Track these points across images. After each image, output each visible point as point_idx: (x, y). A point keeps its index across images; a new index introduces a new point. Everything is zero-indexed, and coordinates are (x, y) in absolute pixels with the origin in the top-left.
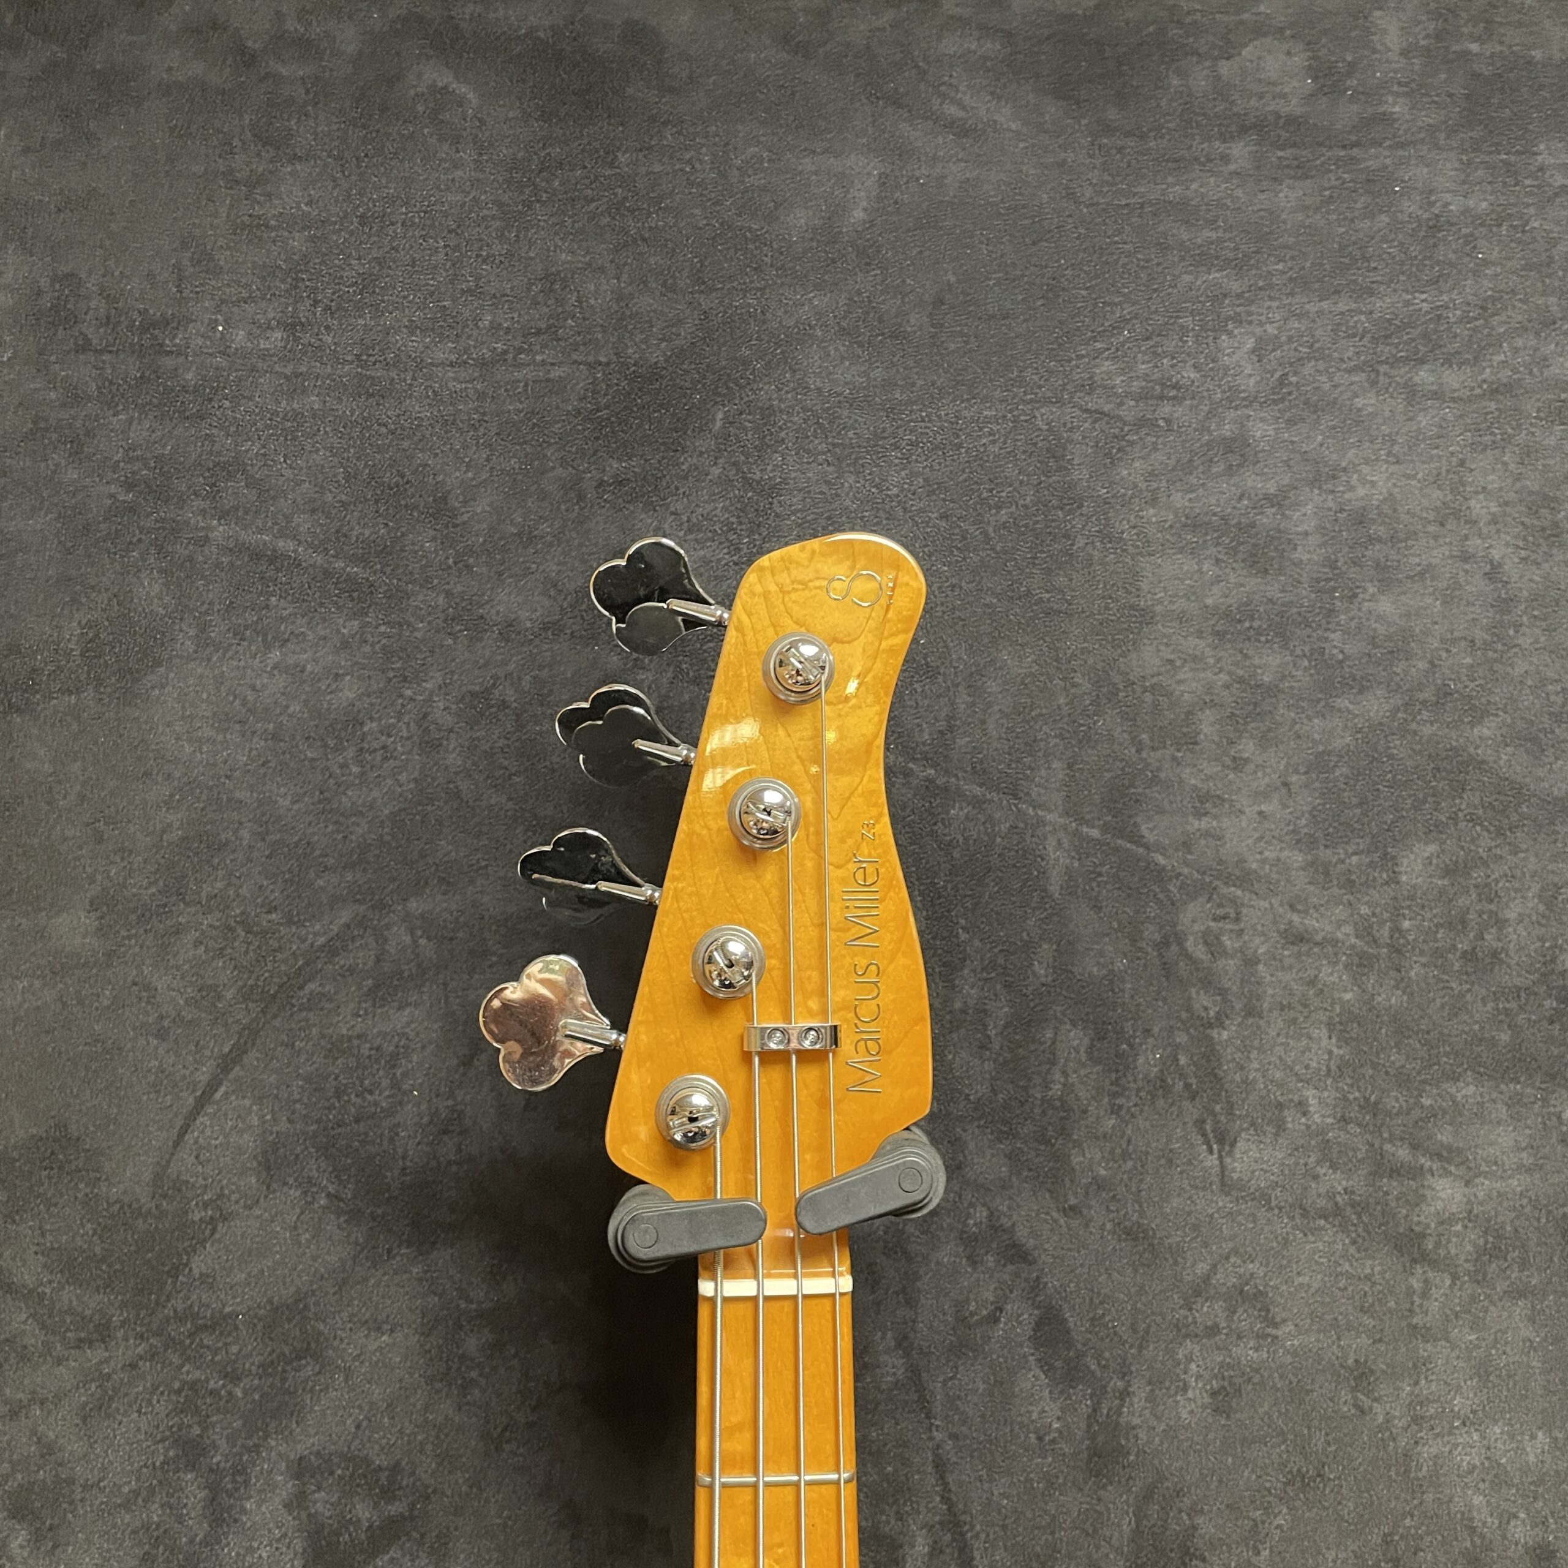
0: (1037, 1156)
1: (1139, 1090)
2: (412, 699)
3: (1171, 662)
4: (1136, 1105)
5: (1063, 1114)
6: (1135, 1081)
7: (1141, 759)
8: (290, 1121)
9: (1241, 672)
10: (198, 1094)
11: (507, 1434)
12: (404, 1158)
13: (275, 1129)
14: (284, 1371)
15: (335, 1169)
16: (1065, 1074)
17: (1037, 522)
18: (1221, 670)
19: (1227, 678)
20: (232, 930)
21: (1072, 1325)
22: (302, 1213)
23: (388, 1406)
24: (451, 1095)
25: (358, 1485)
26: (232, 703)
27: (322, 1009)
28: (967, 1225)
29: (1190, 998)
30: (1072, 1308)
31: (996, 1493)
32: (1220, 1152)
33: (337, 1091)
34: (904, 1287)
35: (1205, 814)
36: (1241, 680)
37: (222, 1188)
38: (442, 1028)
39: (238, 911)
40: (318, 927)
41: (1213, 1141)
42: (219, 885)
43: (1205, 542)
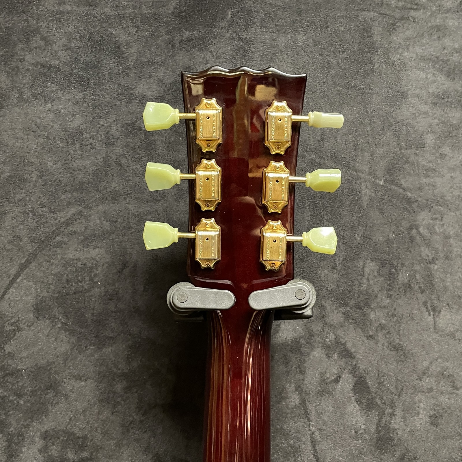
0: (356, 314)
1: (399, 288)
2: (103, 125)
3: (414, 114)
4: (398, 295)
5: (367, 297)
6: (398, 285)
7: (401, 153)
8: (48, 292)
9: (443, 119)
10: (11, 279)
11: (132, 425)
12: (93, 309)
13: (41, 295)
14: (41, 395)
15: (65, 313)
16: (368, 280)
17: (359, 58)
18: (435, 118)
19: (438, 121)
20: (28, 214)
21: (370, 386)
22: (51, 330)
23: (83, 411)
24: (114, 285)
25: (69, 444)
26: (31, 123)
27: (62, 247)
28: (326, 341)
29: (421, 251)
30: (370, 378)
31: (337, 455)
32: (434, 315)
33: (68, 281)
34: (299, 366)
35: (428, 176)
36: (443, 122)
37: (19, 318)
38: (111, 258)
39: (30, 206)
40: (62, 214)
41: (430, 310)
42: (23, 195)
43: (429, 66)
